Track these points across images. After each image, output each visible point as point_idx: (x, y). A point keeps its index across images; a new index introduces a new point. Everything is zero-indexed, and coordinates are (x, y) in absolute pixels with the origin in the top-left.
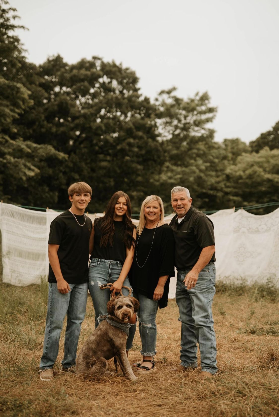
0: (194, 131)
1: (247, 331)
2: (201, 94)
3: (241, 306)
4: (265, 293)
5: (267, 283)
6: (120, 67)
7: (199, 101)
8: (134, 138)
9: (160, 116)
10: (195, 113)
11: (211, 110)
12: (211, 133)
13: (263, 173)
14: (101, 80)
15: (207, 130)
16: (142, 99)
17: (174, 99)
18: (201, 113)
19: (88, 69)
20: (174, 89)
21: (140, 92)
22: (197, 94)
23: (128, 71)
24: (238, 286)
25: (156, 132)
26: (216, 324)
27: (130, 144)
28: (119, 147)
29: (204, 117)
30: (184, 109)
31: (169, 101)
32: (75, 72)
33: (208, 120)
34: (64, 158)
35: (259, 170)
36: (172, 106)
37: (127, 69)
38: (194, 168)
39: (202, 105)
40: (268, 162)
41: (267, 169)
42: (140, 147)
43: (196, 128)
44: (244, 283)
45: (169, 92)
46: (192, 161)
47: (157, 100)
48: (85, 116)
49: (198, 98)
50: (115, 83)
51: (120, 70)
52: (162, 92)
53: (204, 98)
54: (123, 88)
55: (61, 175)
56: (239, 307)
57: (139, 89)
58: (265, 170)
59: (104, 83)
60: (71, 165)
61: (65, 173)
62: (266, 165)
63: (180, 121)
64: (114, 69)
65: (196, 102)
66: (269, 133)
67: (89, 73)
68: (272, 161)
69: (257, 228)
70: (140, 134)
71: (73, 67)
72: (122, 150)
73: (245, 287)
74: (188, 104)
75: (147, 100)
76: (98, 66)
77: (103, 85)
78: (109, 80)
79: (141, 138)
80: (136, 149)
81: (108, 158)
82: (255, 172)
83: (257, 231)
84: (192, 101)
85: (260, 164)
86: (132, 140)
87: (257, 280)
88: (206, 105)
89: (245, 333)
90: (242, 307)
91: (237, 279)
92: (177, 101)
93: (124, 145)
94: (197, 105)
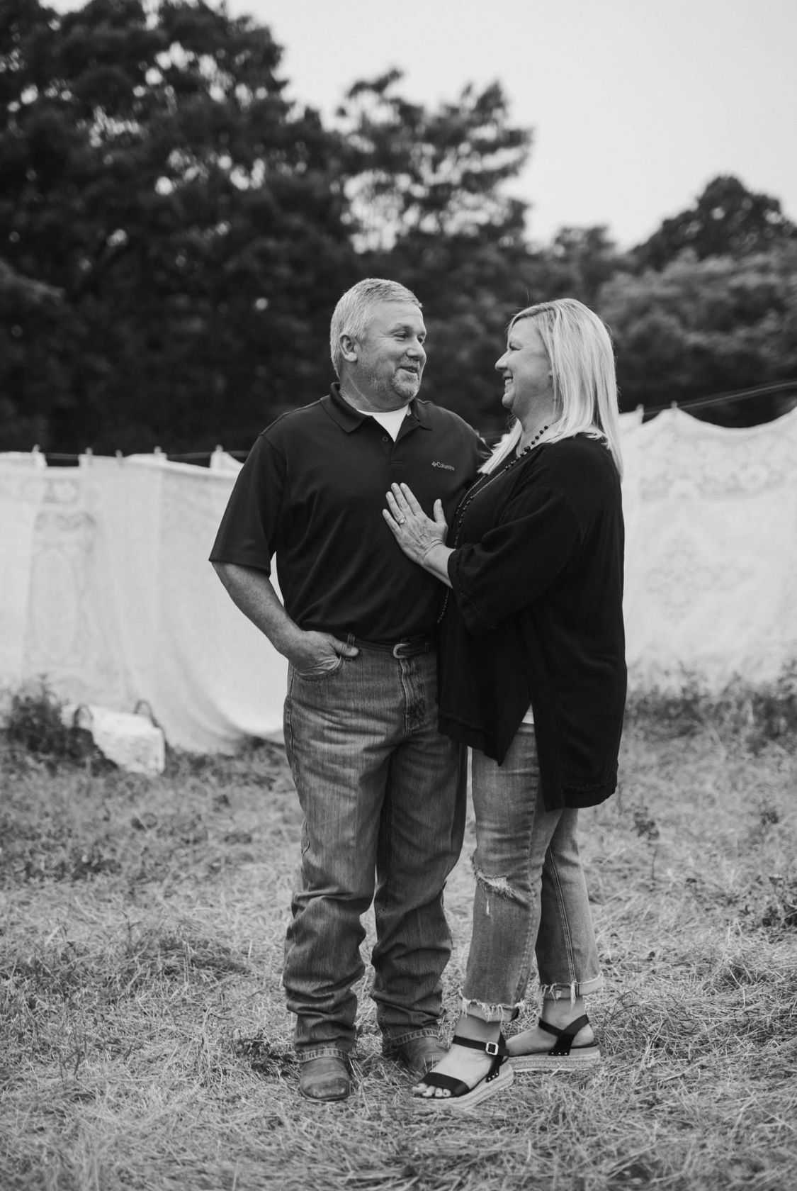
0: (465, 207)
1: (772, 912)
2: (480, 89)
3: (702, 783)
4: (783, 722)
5: (781, 681)
6: (221, 13)
7: (473, 112)
8: (279, 234)
9: (355, 163)
10: (465, 148)
11: (515, 139)
12: (517, 211)
13: (679, 332)
14: (164, 60)
15: (505, 202)
16: (295, 115)
17: (397, 108)
18: (485, 148)
19: (118, 22)
20: (395, 75)
21: (287, 95)
22: (468, 91)
23: (250, 27)
24: (670, 697)
25: (346, 219)
26: (625, 877)
27: (264, 256)
28: (231, 266)
29: (494, 162)
30: (430, 137)
31: (383, 115)
32: (78, 30)
33: (506, 172)
34: (47, 299)
35: (668, 321)
36: (391, 130)
37: (244, 20)
38: (470, 320)
39: (483, 122)
40: (693, 296)
41: (693, 319)
42: (297, 265)
43: (470, 199)
44: (694, 684)
45: (379, 86)
46: (463, 300)
47: (342, 112)
48: (117, 171)
49: (471, 103)
50: (208, 66)
51: (221, 23)
52: (359, 88)
53: (491, 101)
54: (234, 79)
55: (53, 362)
56: (696, 786)
57: (284, 84)
58: (684, 322)
59: (174, 68)
60: (82, 329)
61: (64, 357)
62: (687, 307)
63: (417, 179)
64: (202, 21)
65: (465, 116)
66: (686, 217)
67: (121, 34)
68: (707, 293)
69: (733, 477)
70: (296, 221)
71: (71, 20)
72: (242, 275)
73: (696, 700)
74: (440, 120)
75: (312, 116)
76: (149, 13)
77: (171, 74)
78: (190, 56)
79: (298, 235)
80: (284, 271)
81: (204, 305)
82: (655, 329)
83: (735, 490)
84: (454, 111)
85: (669, 305)
86: (271, 244)
87: (740, 672)
88: (496, 122)
89: (767, 923)
90: (708, 788)
91: (667, 673)
92: (408, 112)
93: (247, 259)
94: (472, 124)
